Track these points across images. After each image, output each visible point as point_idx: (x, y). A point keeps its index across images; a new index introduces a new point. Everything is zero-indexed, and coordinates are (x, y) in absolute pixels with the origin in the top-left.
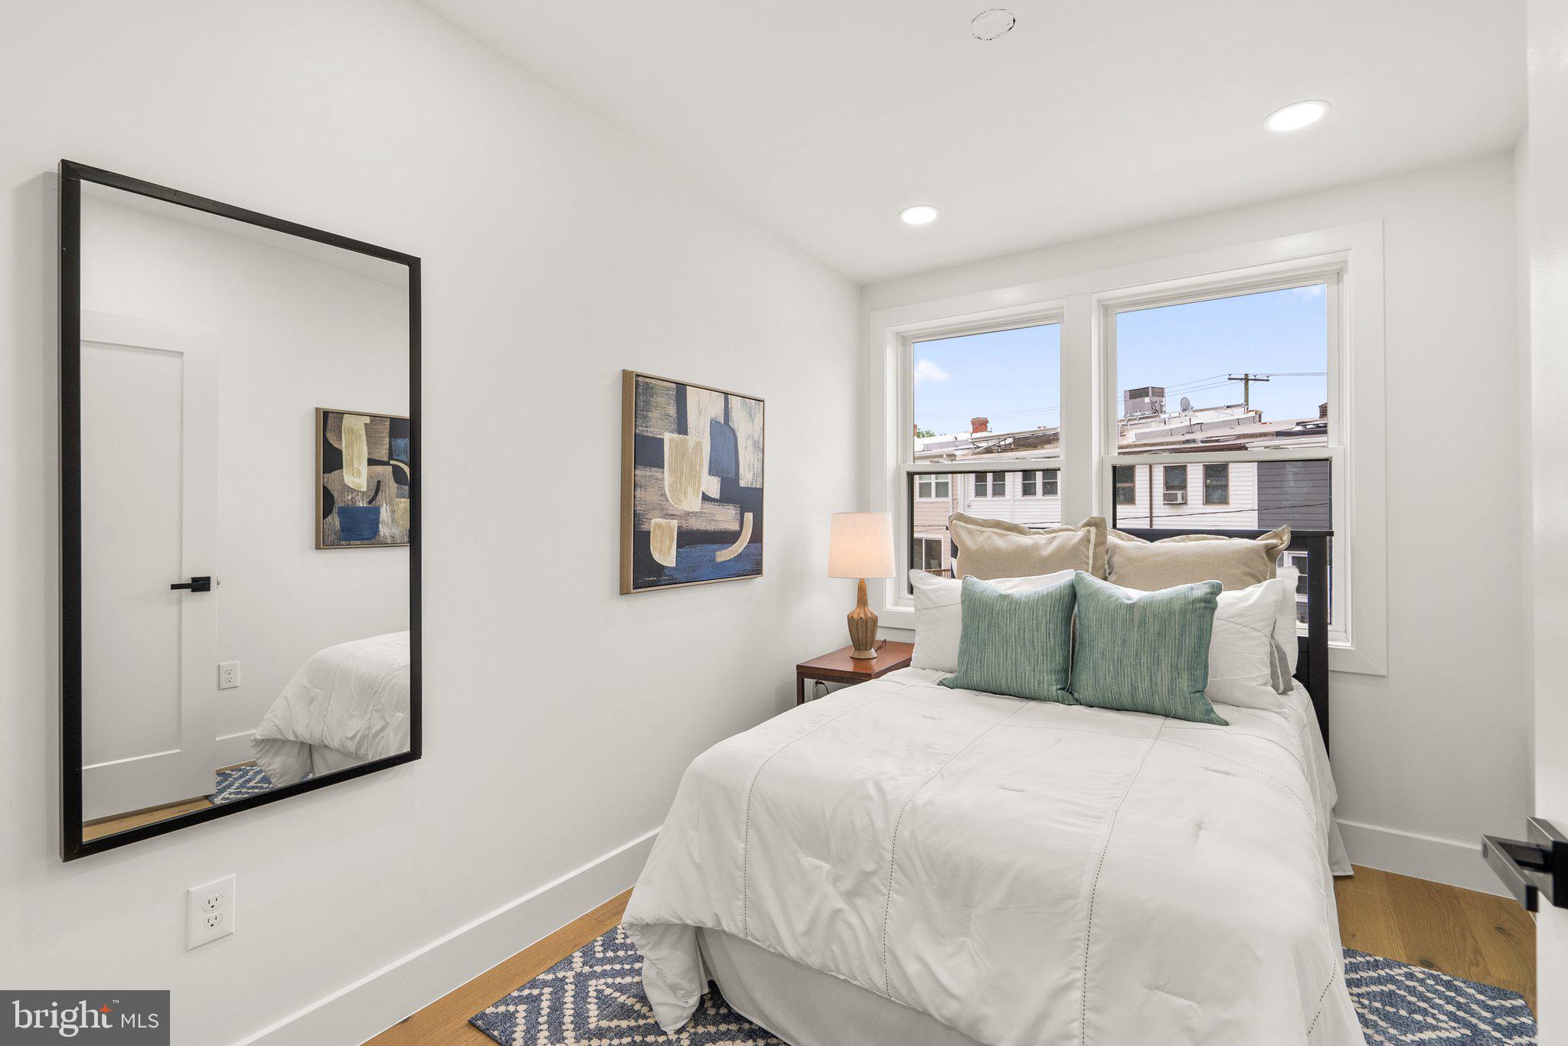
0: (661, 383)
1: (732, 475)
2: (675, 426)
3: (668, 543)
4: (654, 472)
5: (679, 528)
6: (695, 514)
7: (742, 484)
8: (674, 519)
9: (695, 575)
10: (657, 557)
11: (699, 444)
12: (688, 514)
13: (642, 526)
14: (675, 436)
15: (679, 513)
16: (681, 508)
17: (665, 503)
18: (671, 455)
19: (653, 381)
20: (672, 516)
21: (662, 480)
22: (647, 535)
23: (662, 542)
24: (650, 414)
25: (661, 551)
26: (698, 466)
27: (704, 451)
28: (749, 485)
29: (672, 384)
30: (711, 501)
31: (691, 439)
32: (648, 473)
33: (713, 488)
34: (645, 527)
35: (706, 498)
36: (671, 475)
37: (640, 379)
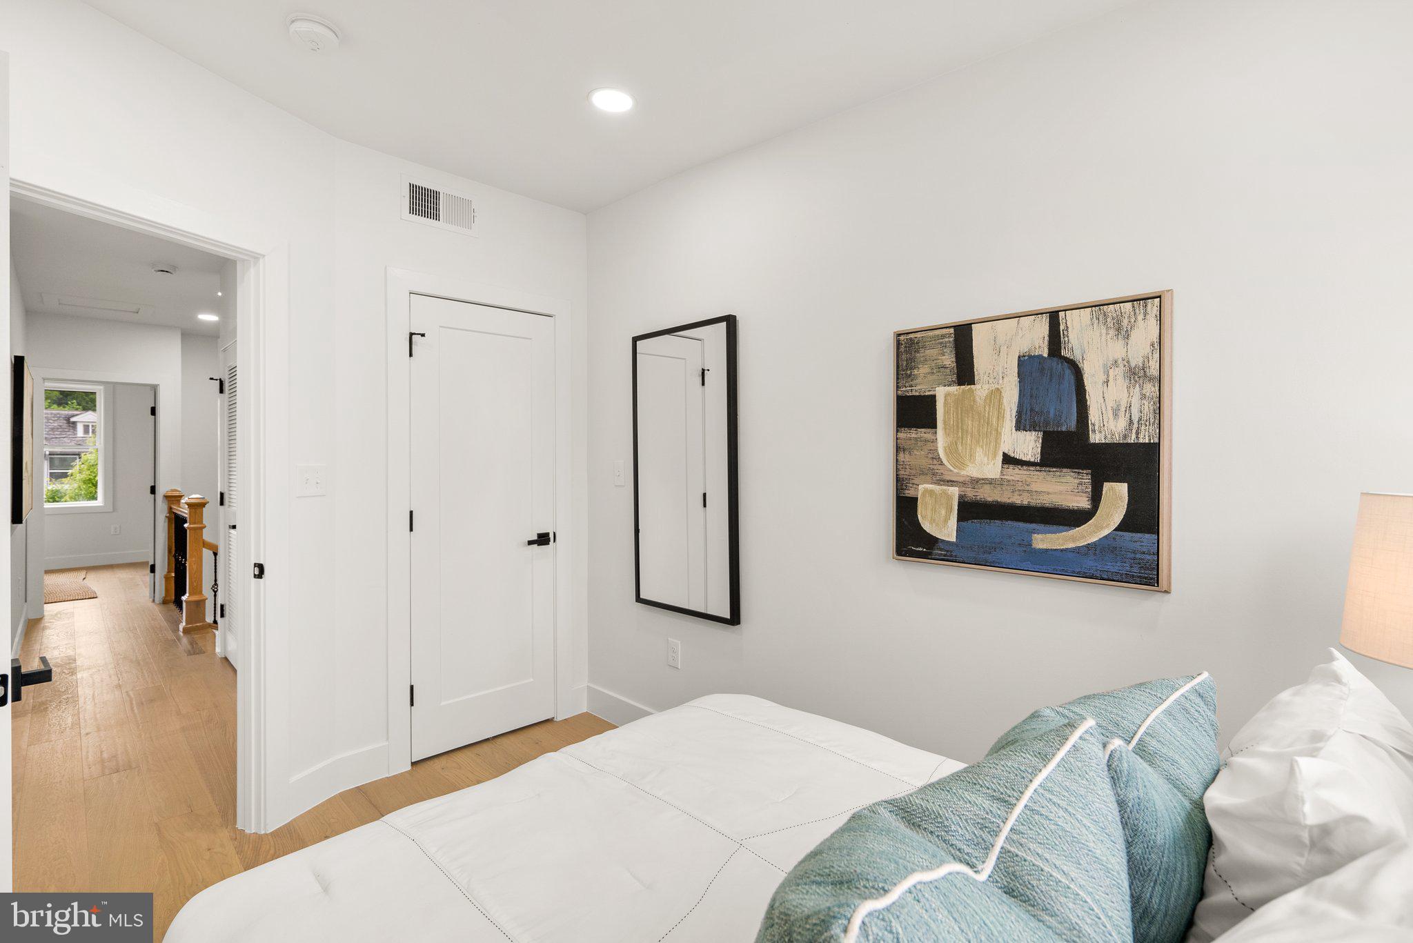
0: (931, 333)
1: (1071, 424)
2: (954, 378)
3: (943, 512)
4: (923, 433)
5: (961, 497)
6: (991, 482)
7: (1096, 438)
8: (952, 486)
9: (990, 558)
10: (927, 526)
11: (996, 394)
12: (975, 482)
13: (907, 492)
14: (955, 389)
15: (961, 479)
16: (963, 473)
17: (940, 467)
18: (946, 412)
19: (918, 335)
20: (951, 483)
21: (935, 441)
22: (913, 501)
23: (934, 510)
24: (916, 372)
25: (932, 521)
26: (995, 420)
27: (1005, 401)
28: (1117, 439)
29: (948, 330)
30: (1022, 465)
31: (981, 389)
32: (913, 435)
33: (1029, 445)
34: (910, 493)
35: (1008, 460)
36: (947, 434)
37: (902, 338)
